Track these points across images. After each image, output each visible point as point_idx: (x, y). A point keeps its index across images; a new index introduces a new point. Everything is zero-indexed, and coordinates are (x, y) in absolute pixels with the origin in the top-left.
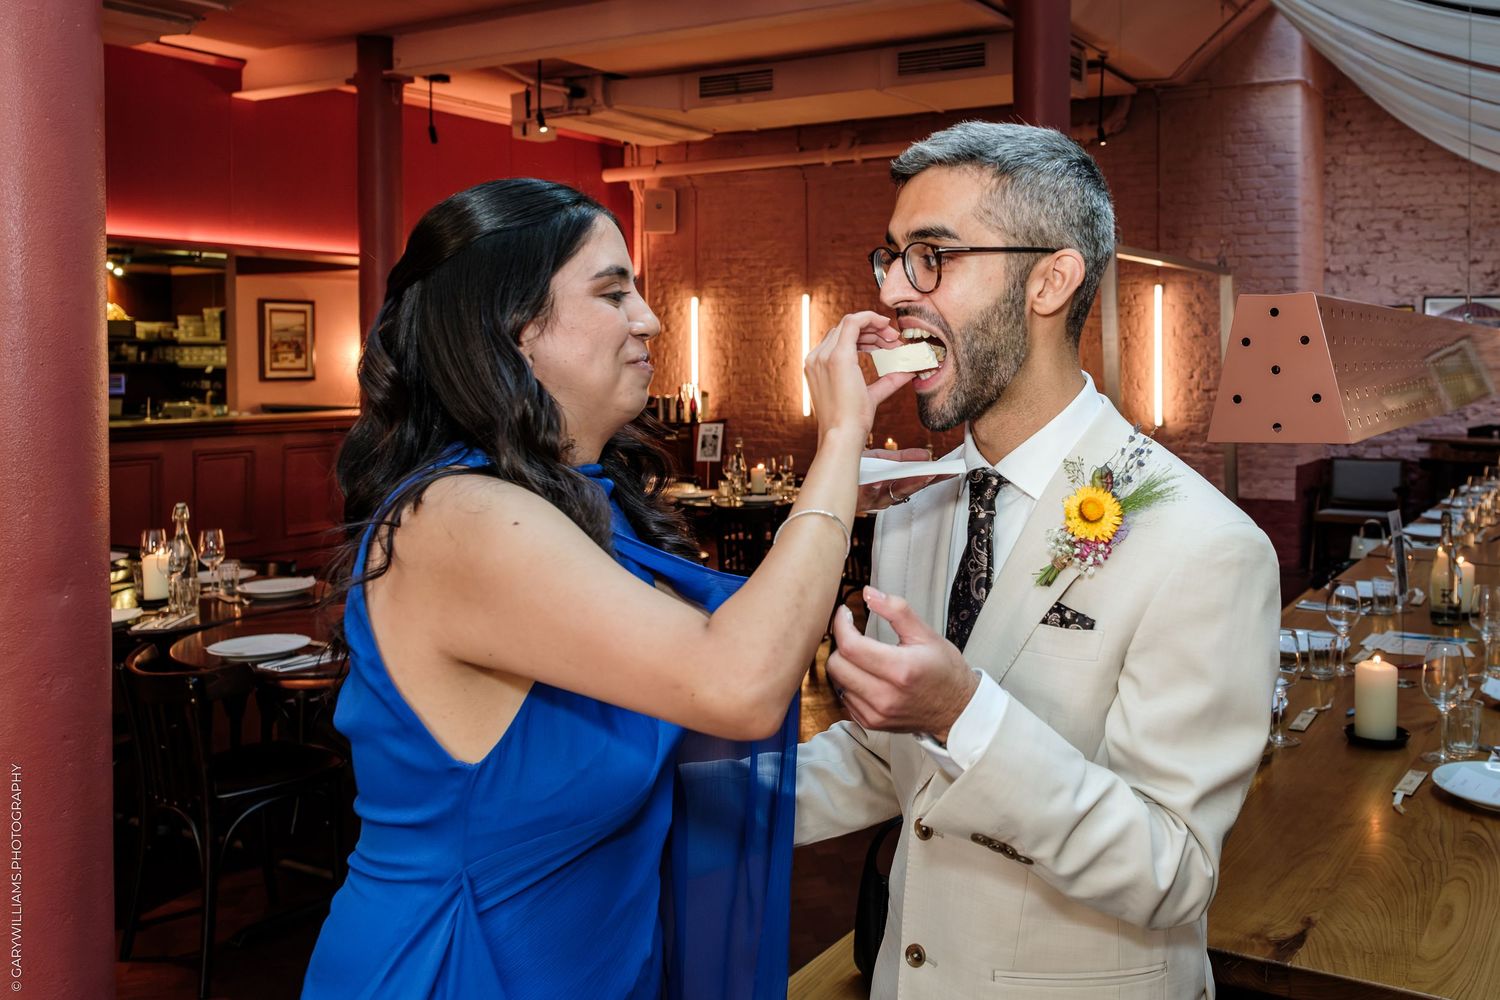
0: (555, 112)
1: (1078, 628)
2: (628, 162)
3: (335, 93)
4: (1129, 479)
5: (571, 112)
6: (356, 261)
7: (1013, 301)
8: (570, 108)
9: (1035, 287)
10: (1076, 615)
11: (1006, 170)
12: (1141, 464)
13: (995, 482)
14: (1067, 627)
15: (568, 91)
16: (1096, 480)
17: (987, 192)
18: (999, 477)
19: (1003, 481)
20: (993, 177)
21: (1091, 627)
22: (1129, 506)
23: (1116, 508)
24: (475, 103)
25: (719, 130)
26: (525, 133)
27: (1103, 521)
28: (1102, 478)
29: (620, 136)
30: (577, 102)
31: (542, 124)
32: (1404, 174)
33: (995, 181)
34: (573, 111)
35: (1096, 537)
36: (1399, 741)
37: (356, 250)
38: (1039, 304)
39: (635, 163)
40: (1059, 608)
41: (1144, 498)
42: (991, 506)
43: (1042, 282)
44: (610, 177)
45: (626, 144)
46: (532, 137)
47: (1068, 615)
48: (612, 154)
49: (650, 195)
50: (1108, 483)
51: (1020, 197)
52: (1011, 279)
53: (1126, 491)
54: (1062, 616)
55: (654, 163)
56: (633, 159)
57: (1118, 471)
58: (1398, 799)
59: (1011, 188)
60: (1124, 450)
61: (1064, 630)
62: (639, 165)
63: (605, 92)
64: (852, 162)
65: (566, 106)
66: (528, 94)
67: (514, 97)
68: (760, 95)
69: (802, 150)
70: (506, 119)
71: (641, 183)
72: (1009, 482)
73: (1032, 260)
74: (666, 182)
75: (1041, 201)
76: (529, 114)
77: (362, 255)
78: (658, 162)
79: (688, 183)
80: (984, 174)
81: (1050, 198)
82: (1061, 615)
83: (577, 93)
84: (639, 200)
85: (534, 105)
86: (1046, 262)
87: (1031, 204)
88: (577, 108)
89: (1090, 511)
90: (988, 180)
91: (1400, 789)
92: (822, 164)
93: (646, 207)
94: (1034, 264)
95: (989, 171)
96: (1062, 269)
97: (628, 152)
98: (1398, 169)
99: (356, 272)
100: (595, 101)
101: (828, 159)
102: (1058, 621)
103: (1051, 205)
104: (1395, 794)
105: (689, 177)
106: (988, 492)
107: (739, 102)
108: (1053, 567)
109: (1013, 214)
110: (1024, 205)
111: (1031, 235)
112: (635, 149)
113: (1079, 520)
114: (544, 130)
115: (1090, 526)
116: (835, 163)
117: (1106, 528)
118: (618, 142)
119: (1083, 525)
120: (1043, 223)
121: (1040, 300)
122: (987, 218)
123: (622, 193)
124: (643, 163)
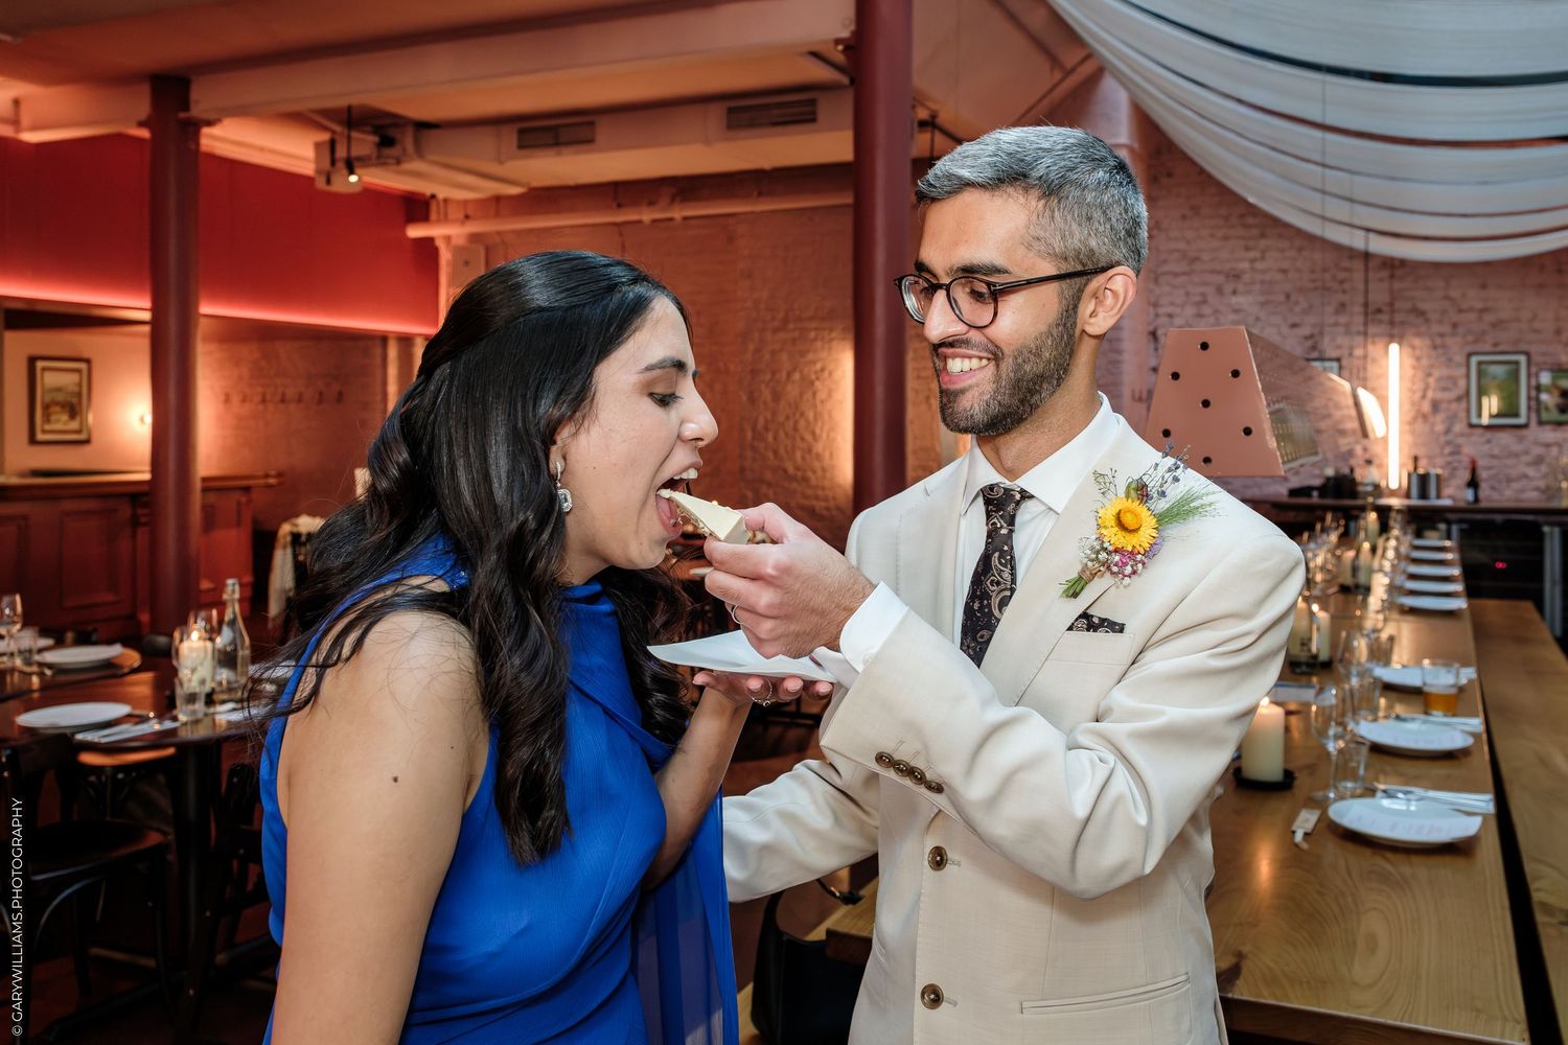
0: (364, 161)
1: (1107, 632)
2: (433, 216)
3: (120, 138)
4: (1163, 494)
5: (380, 161)
6: (146, 316)
7: (1065, 325)
8: (379, 157)
9: (1086, 307)
10: (1103, 620)
11: (1051, 190)
12: (1176, 479)
13: (1018, 497)
14: (1095, 631)
15: (376, 139)
16: (1132, 492)
17: (1035, 217)
18: (1023, 492)
19: (1026, 496)
20: (1039, 199)
21: (1121, 631)
22: (1164, 519)
23: (1153, 521)
24: (273, 152)
25: (536, 184)
26: (328, 182)
27: (1141, 532)
28: (1137, 490)
29: (424, 188)
30: (387, 151)
31: (352, 172)
32: (1226, 238)
33: (1043, 202)
34: (382, 161)
35: (1134, 547)
36: (1286, 782)
37: (147, 304)
38: (1089, 324)
39: (442, 216)
40: (1085, 615)
41: (1182, 512)
42: (1011, 521)
43: (1093, 301)
44: (415, 232)
45: (433, 196)
46: (338, 186)
47: (1096, 620)
48: (417, 207)
49: (458, 251)
50: (1143, 496)
51: (1069, 218)
52: (1064, 302)
53: (1162, 505)
54: (1089, 622)
55: (461, 216)
56: (439, 213)
57: (1153, 486)
58: (1299, 837)
59: (1059, 209)
60: (1157, 465)
61: (1091, 633)
62: (445, 219)
63: (417, 143)
64: (671, 219)
65: (374, 156)
66: (332, 144)
67: (318, 146)
68: (580, 147)
69: (619, 206)
70: (307, 168)
71: (448, 239)
72: (1032, 497)
73: (1083, 281)
74: (474, 238)
75: (1089, 219)
76: (333, 162)
77: (155, 310)
78: (467, 217)
79: (498, 239)
80: (1030, 197)
81: (1097, 215)
82: (1088, 620)
83: (386, 142)
84: (445, 256)
85: (341, 152)
86: (1097, 282)
87: (1080, 225)
88: (387, 157)
89: (1128, 519)
90: (1034, 203)
91: (1299, 827)
92: (639, 222)
93: (454, 264)
94: (1086, 285)
95: (1035, 193)
96: (1113, 288)
97: (433, 207)
98: (1220, 233)
99: (146, 329)
100: (405, 150)
101: (647, 216)
102: (1085, 626)
103: (1099, 222)
104: (1294, 832)
105: (499, 233)
106: (1010, 508)
107: (559, 154)
108: (1080, 578)
109: (1063, 237)
110: (1075, 226)
111: (1081, 256)
112: (442, 204)
113: (1117, 529)
114: (353, 179)
115: (1127, 535)
116: (655, 221)
117: (1144, 538)
118: (423, 195)
119: (1121, 534)
120: (1093, 243)
121: (1093, 320)
122: (1036, 244)
123: (427, 248)
124: (450, 217)
